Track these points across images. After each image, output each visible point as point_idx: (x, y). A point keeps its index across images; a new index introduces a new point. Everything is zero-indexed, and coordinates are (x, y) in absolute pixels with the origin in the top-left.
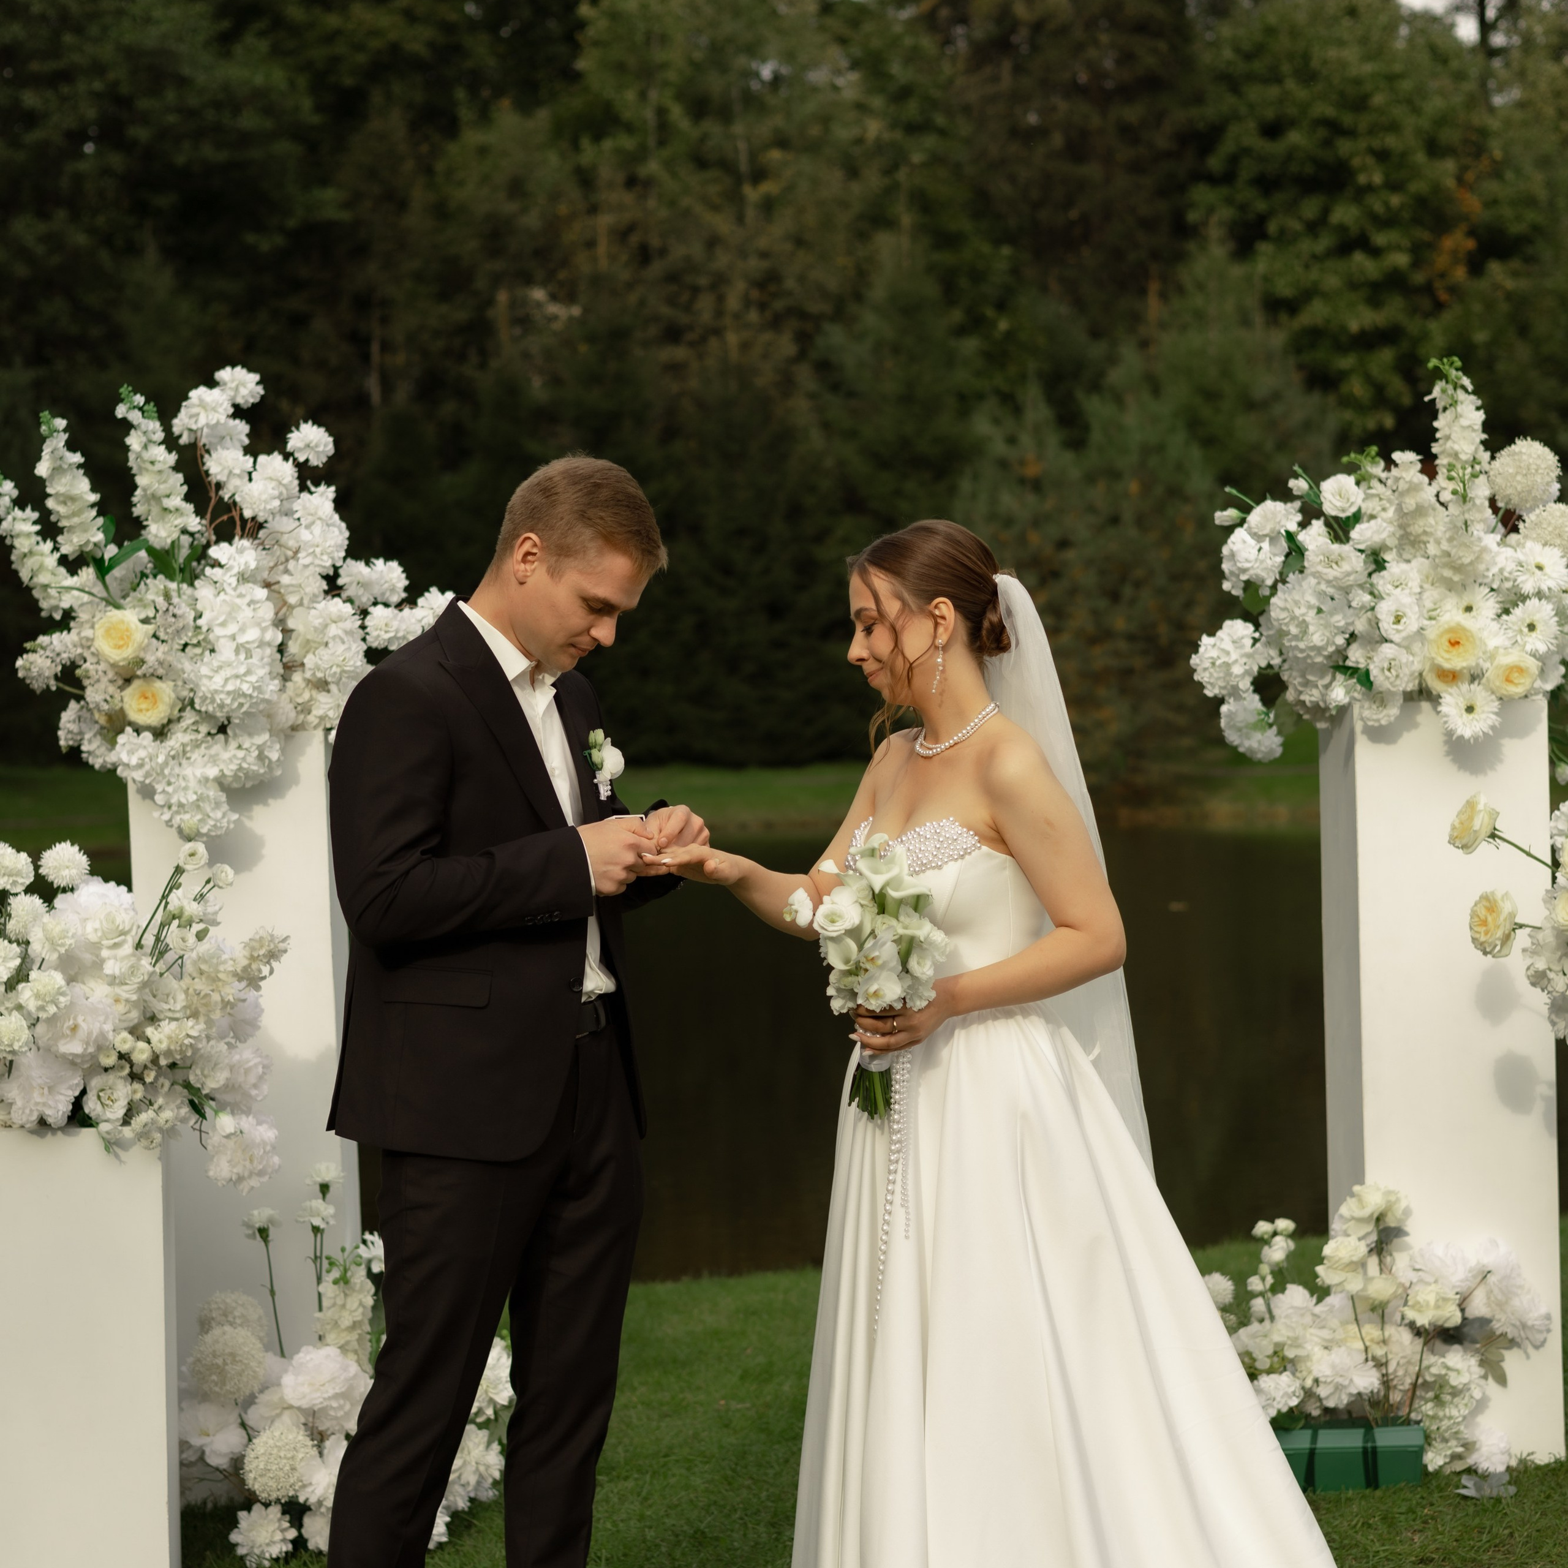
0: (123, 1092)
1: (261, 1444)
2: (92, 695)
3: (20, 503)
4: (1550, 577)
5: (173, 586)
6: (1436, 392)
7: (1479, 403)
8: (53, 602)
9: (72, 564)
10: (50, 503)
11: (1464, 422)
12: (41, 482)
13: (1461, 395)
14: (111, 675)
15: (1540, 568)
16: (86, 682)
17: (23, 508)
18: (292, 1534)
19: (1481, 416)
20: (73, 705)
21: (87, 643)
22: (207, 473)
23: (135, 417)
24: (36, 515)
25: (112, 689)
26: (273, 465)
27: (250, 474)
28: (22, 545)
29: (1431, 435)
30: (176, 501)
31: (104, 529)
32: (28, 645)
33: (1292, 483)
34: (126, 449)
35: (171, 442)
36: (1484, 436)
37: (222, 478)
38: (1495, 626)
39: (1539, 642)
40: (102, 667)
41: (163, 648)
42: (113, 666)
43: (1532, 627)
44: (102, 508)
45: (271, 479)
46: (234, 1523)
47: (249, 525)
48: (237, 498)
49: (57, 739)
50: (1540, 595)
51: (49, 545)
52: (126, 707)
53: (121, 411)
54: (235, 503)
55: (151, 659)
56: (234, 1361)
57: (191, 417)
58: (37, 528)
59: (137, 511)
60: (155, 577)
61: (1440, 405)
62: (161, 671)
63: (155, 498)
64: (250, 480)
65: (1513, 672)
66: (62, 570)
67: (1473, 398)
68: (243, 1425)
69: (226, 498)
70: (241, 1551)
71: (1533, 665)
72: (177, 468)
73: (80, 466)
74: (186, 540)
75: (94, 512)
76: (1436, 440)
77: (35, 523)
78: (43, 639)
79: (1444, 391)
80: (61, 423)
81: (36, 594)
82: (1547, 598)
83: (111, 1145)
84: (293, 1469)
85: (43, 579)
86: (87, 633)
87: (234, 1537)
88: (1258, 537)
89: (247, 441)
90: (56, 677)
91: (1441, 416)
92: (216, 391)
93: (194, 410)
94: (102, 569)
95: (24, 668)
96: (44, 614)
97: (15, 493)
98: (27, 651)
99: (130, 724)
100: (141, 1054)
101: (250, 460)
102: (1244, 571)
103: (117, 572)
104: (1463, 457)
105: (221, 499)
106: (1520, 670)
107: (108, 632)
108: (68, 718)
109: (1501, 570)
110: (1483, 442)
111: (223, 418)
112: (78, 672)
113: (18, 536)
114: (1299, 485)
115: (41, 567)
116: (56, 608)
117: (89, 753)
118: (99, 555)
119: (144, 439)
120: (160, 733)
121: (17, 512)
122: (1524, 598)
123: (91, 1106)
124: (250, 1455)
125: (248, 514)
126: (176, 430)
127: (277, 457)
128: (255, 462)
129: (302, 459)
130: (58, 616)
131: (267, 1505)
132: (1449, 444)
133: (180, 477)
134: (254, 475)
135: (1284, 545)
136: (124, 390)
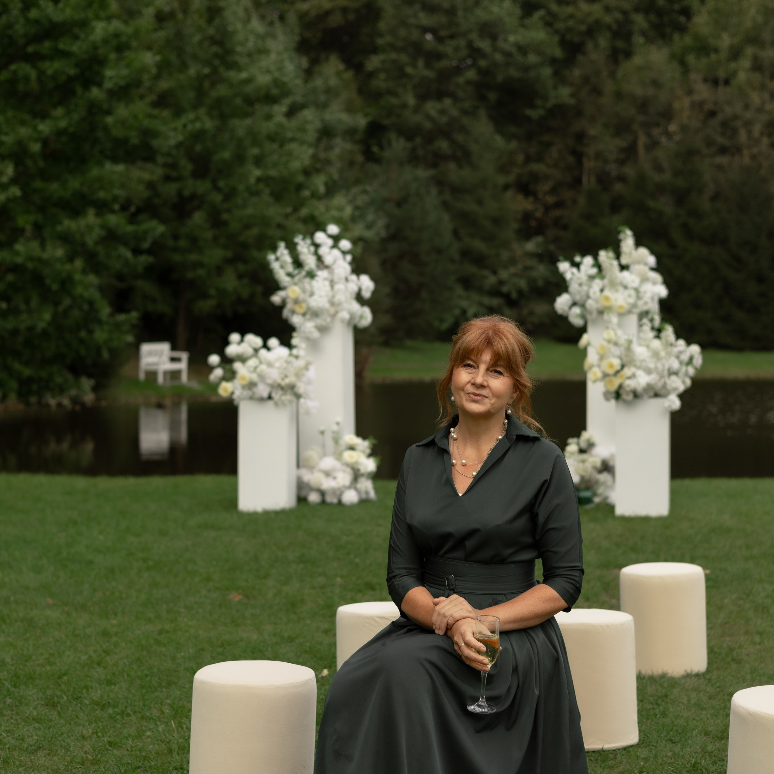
0: (280, 392)
1: (314, 476)
4: (635, 284)
5: (308, 280)
8: (282, 284)
10: (282, 261)
15: (633, 282)
16: (287, 304)
18: (322, 498)
20: (285, 308)
23: (300, 241)
24: (279, 263)
25: (293, 305)
26: (336, 251)
31: (293, 267)
37: (323, 254)
38: (621, 296)
40: (291, 300)
41: (304, 295)
43: (629, 296)
44: (293, 262)
45: (334, 255)
46: (308, 495)
47: (326, 267)
48: (325, 260)
49: (283, 317)
50: (632, 288)
52: (296, 309)
55: (301, 298)
56: (311, 458)
57: (317, 238)
62: (303, 301)
66: (285, 276)
68: (312, 473)
71: (626, 306)
73: (288, 253)
75: (290, 263)
78: (279, 292)
79: (623, 235)
80: (283, 243)
81: (279, 281)
83: (276, 404)
84: (320, 482)
85: (281, 278)
86: (288, 292)
89: (331, 245)
90: (280, 302)
94: (294, 276)
95: (273, 299)
96: (279, 286)
98: (275, 295)
99: (297, 312)
100: (283, 383)
103: (296, 278)
105: (322, 260)
106: (622, 307)
107: (293, 291)
108: (285, 311)
110: (634, 246)
112: (286, 301)
113: (276, 268)
115: (281, 275)
117: (289, 319)
118: (293, 273)
119: (302, 246)
120: (304, 315)
121: (275, 263)
122: (628, 289)
123: (274, 395)
125: (327, 263)
127: (337, 248)
128: (332, 251)
129: (343, 249)
130: (282, 287)
131: (316, 491)
134: (330, 254)
136: (297, 235)
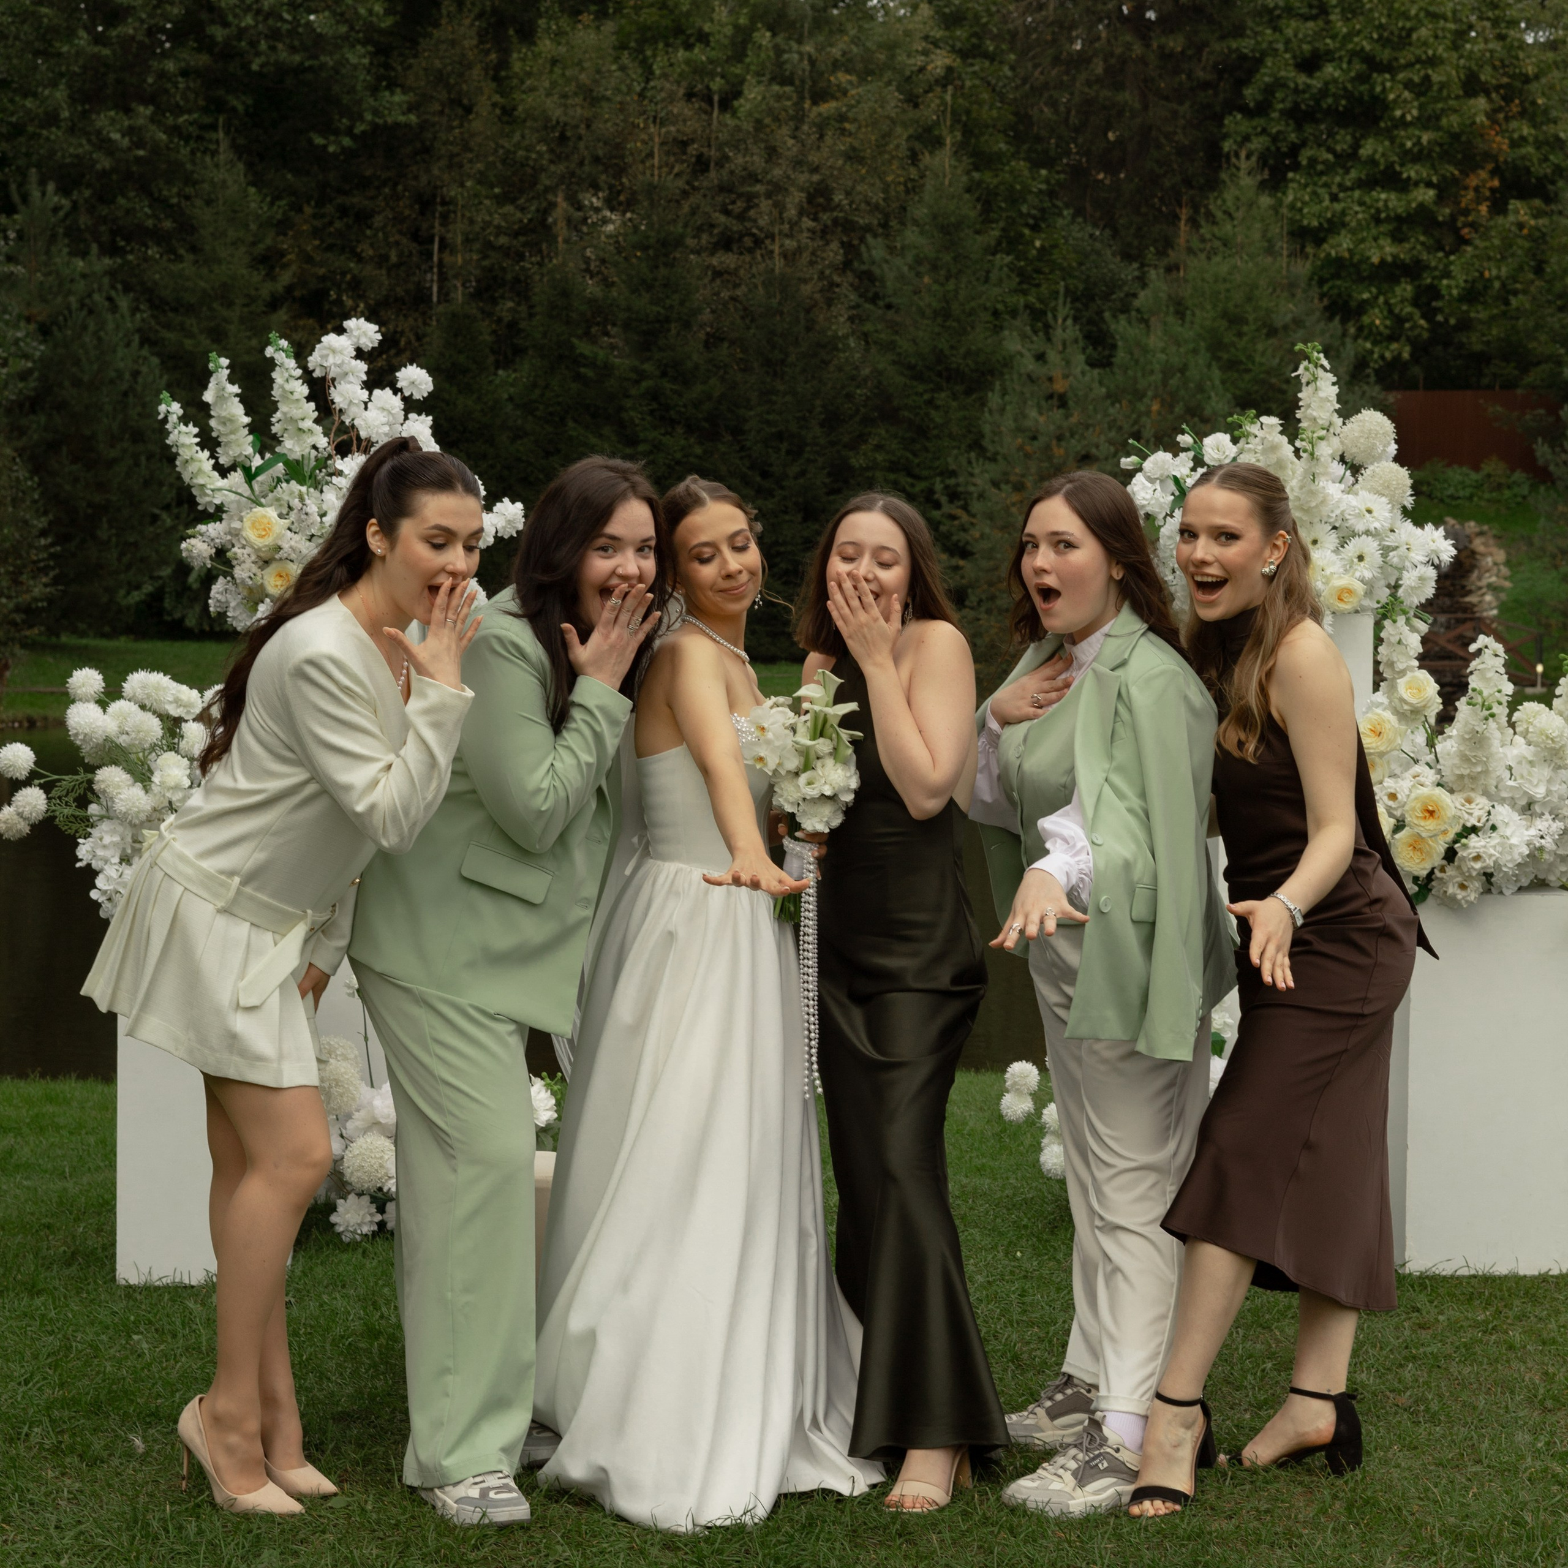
1: (356, 1148)
2: (238, 572)
3: (184, 419)
4: (1377, 520)
5: (304, 489)
6: (1301, 371)
7: (1335, 379)
8: (207, 499)
9: (223, 471)
10: (213, 423)
11: (1321, 394)
12: (207, 406)
13: (1320, 372)
14: (253, 558)
15: (1369, 511)
16: (234, 562)
17: (186, 425)
18: (378, 1218)
19: (1336, 389)
20: (221, 580)
21: (236, 534)
22: (333, 403)
23: (280, 357)
24: (196, 430)
25: (255, 569)
26: (384, 396)
27: (366, 404)
28: (185, 454)
29: (1295, 405)
30: (308, 424)
31: (253, 445)
32: (190, 532)
33: (1180, 438)
34: (272, 381)
35: (307, 376)
36: (1338, 406)
37: (343, 406)
38: (1334, 557)
39: (1366, 571)
40: (248, 550)
41: (297, 537)
42: (257, 550)
43: (1361, 558)
44: (252, 429)
45: (383, 409)
46: (333, 1208)
47: (364, 444)
48: (356, 422)
49: (207, 606)
50: (1367, 533)
51: (207, 453)
52: (266, 583)
53: (269, 351)
54: (353, 426)
55: (286, 546)
56: (337, 1085)
57: (322, 357)
58: (198, 440)
59: (275, 429)
60: (288, 482)
61: (1304, 381)
62: (293, 556)
63: (292, 420)
64: (366, 408)
65: (1343, 593)
66: (216, 474)
67: (1330, 375)
68: (342, 1136)
69: (347, 422)
70: (340, 1229)
71: (1360, 588)
72: (309, 399)
73: (237, 395)
74: (314, 453)
75: (246, 431)
76: (1299, 408)
77: (196, 436)
78: (201, 528)
79: (1306, 369)
80: (225, 362)
81: (194, 491)
82: (1373, 536)
84: (381, 1166)
85: (200, 480)
86: (236, 524)
87: (334, 1218)
88: (1151, 480)
89: (365, 378)
90: (211, 558)
91: (1304, 388)
92: (343, 338)
93: (325, 352)
94: (250, 476)
95: (187, 550)
96: (200, 508)
97: (181, 412)
98: (190, 537)
99: (267, 596)
101: (366, 393)
102: (1143, 506)
103: (259, 478)
104: (1320, 422)
105: (343, 423)
106: (1350, 592)
107: (253, 523)
108: (218, 588)
109: (1342, 513)
110: (1336, 411)
111: (347, 359)
112: (229, 554)
113: (183, 445)
114: (1185, 439)
115: (200, 471)
116: (211, 503)
117: (234, 618)
118: (247, 464)
119: (286, 375)
121: (182, 427)
122: (1354, 534)
124: (348, 1155)
125: (363, 434)
126: (311, 366)
127: (388, 391)
128: (370, 394)
129: (407, 394)
130: (211, 510)
131: (360, 1195)
132: (1309, 411)
133: (312, 405)
134: (370, 405)
135: (1172, 487)
136: (273, 335)
